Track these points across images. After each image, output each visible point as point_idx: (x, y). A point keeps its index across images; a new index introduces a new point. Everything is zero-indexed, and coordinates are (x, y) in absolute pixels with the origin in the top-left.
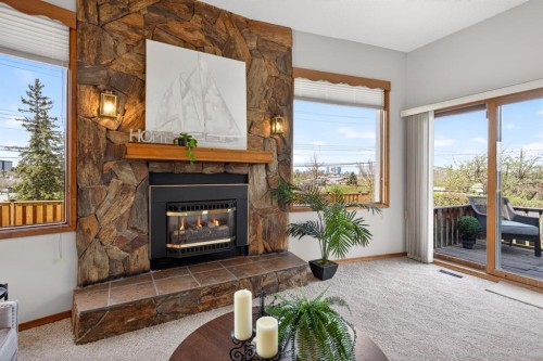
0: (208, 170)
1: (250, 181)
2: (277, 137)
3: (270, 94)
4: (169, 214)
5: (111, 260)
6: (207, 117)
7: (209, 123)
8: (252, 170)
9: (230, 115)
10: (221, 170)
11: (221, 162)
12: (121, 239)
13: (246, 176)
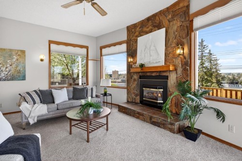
0: (154, 74)
1: (169, 79)
2: (181, 56)
3: (178, 36)
4: (144, 89)
5: (132, 98)
6: (151, 56)
7: (151, 58)
8: (170, 73)
9: (158, 52)
10: (158, 74)
11: (158, 71)
12: (134, 93)
13: (168, 76)
